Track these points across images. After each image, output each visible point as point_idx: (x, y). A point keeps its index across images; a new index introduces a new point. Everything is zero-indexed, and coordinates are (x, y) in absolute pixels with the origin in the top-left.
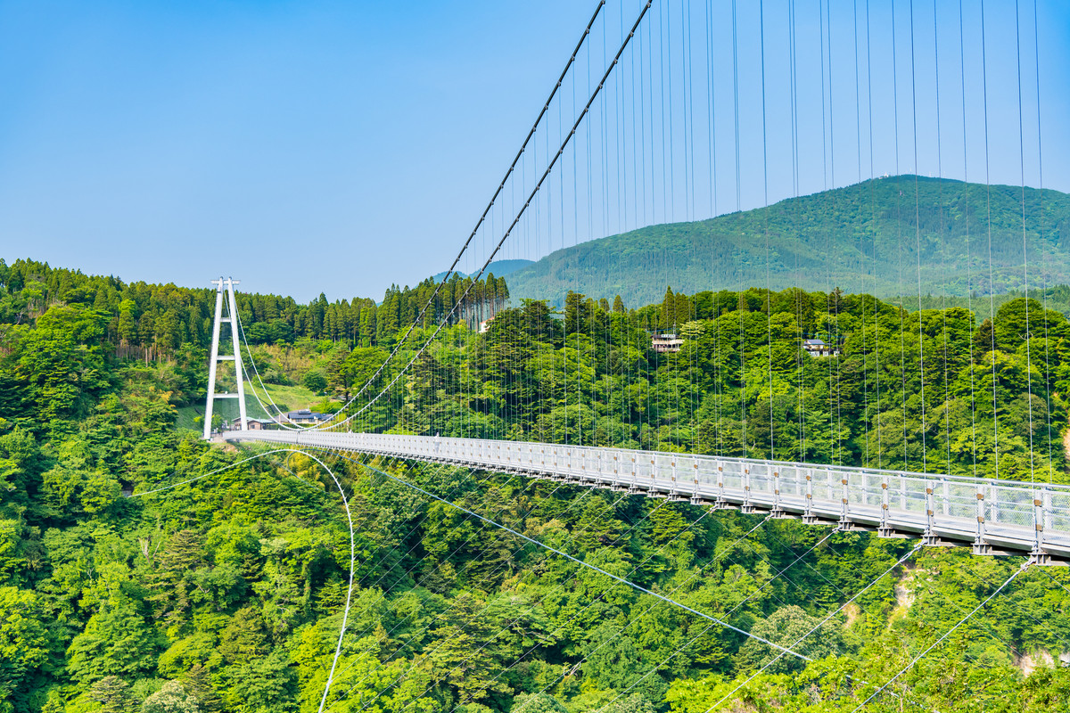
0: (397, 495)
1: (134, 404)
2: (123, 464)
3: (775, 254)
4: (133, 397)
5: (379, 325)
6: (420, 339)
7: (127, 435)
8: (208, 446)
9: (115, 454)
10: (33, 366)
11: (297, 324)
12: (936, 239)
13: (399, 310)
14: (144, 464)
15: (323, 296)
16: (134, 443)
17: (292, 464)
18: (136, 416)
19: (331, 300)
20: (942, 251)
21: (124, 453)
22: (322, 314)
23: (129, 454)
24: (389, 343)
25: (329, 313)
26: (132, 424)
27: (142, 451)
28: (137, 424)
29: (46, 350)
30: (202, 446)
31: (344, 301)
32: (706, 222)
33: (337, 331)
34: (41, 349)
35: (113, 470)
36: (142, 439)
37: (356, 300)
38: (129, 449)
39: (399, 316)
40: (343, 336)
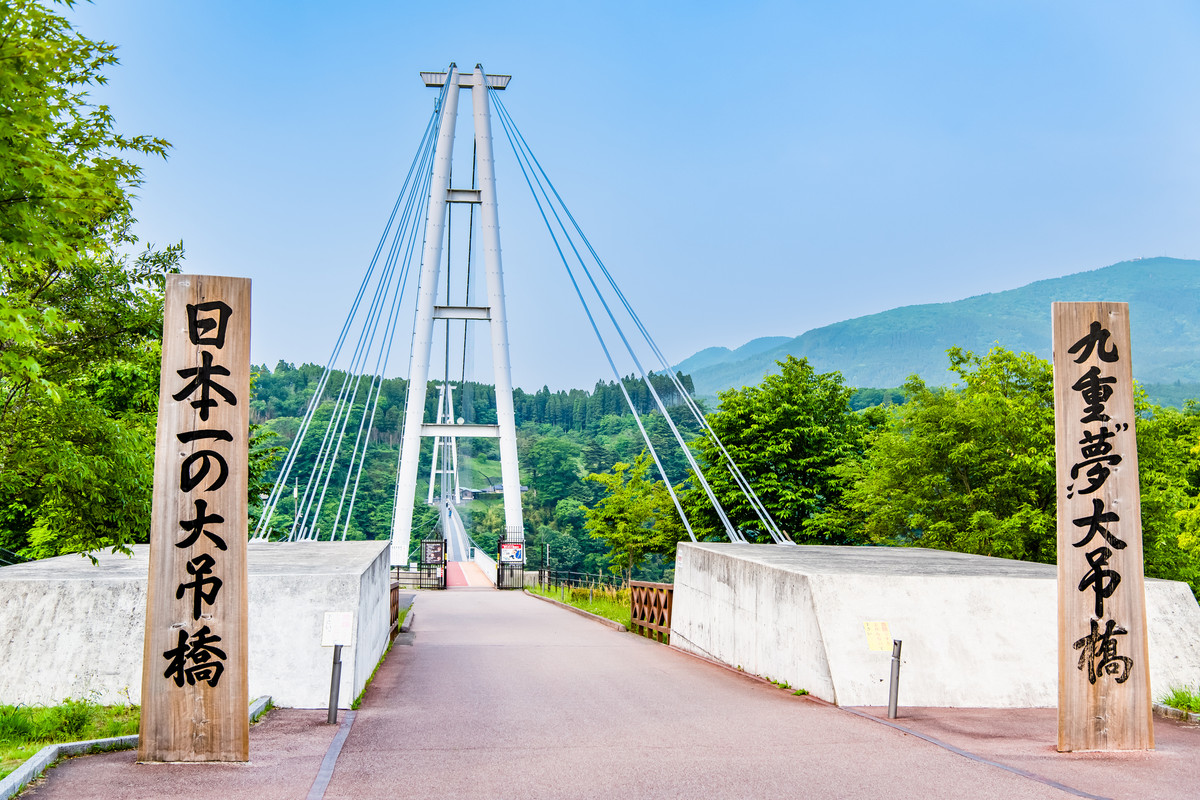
0: (561, 548)
1: (377, 476)
2: (368, 520)
3: (1019, 335)
4: (378, 472)
5: (589, 412)
6: (618, 425)
7: (371, 499)
8: (428, 508)
9: (363, 513)
10: (307, 447)
11: (524, 411)
12: (1184, 322)
13: (603, 401)
14: (382, 520)
15: (546, 387)
16: (376, 505)
17: (489, 523)
18: (379, 486)
19: (553, 391)
20: (1188, 333)
21: (370, 512)
22: (545, 402)
23: (373, 513)
24: (595, 428)
25: (551, 401)
26: (376, 491)
27: (381, 511)
28: (379, 491)
29: (317, 436)
30: (424, 509)
31: (563, 392)
32: (955, 304)
33: (556, 417)
34: (313, 436)
35: (361, 524)
36: (382, 503)
37: (573, 392)
38: (373, 509)
39: (603, 405)
40: (561, 421)
